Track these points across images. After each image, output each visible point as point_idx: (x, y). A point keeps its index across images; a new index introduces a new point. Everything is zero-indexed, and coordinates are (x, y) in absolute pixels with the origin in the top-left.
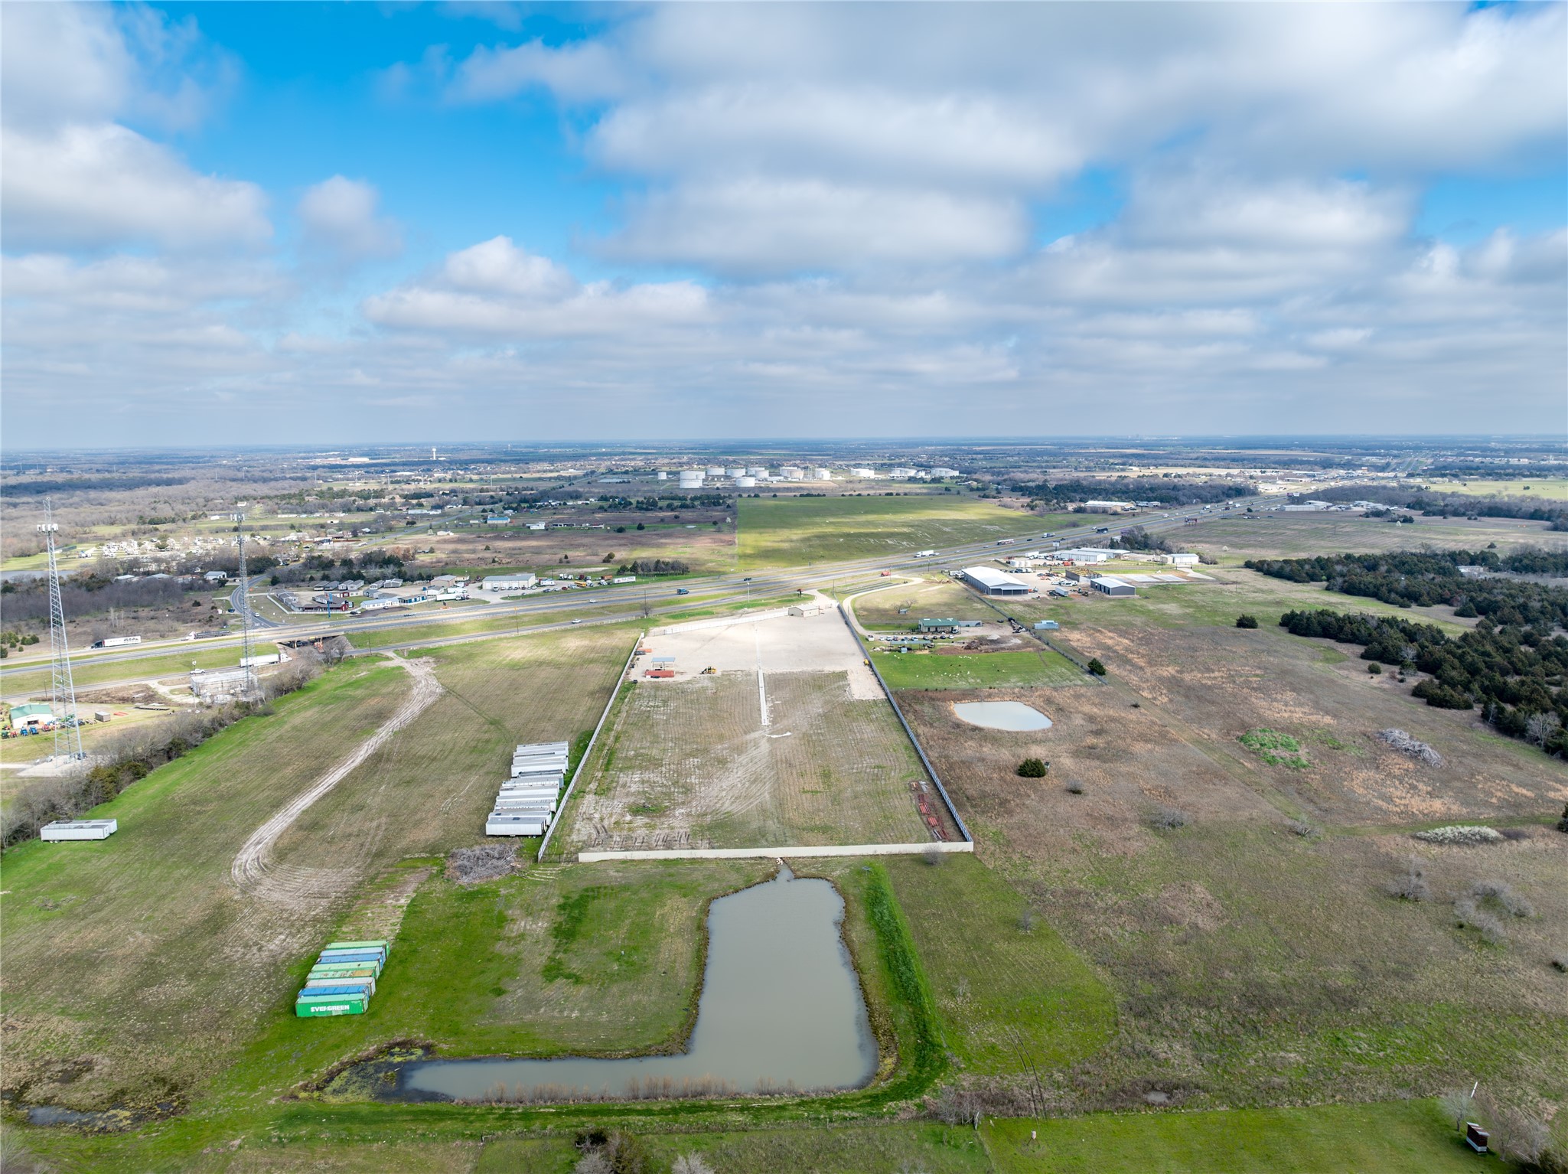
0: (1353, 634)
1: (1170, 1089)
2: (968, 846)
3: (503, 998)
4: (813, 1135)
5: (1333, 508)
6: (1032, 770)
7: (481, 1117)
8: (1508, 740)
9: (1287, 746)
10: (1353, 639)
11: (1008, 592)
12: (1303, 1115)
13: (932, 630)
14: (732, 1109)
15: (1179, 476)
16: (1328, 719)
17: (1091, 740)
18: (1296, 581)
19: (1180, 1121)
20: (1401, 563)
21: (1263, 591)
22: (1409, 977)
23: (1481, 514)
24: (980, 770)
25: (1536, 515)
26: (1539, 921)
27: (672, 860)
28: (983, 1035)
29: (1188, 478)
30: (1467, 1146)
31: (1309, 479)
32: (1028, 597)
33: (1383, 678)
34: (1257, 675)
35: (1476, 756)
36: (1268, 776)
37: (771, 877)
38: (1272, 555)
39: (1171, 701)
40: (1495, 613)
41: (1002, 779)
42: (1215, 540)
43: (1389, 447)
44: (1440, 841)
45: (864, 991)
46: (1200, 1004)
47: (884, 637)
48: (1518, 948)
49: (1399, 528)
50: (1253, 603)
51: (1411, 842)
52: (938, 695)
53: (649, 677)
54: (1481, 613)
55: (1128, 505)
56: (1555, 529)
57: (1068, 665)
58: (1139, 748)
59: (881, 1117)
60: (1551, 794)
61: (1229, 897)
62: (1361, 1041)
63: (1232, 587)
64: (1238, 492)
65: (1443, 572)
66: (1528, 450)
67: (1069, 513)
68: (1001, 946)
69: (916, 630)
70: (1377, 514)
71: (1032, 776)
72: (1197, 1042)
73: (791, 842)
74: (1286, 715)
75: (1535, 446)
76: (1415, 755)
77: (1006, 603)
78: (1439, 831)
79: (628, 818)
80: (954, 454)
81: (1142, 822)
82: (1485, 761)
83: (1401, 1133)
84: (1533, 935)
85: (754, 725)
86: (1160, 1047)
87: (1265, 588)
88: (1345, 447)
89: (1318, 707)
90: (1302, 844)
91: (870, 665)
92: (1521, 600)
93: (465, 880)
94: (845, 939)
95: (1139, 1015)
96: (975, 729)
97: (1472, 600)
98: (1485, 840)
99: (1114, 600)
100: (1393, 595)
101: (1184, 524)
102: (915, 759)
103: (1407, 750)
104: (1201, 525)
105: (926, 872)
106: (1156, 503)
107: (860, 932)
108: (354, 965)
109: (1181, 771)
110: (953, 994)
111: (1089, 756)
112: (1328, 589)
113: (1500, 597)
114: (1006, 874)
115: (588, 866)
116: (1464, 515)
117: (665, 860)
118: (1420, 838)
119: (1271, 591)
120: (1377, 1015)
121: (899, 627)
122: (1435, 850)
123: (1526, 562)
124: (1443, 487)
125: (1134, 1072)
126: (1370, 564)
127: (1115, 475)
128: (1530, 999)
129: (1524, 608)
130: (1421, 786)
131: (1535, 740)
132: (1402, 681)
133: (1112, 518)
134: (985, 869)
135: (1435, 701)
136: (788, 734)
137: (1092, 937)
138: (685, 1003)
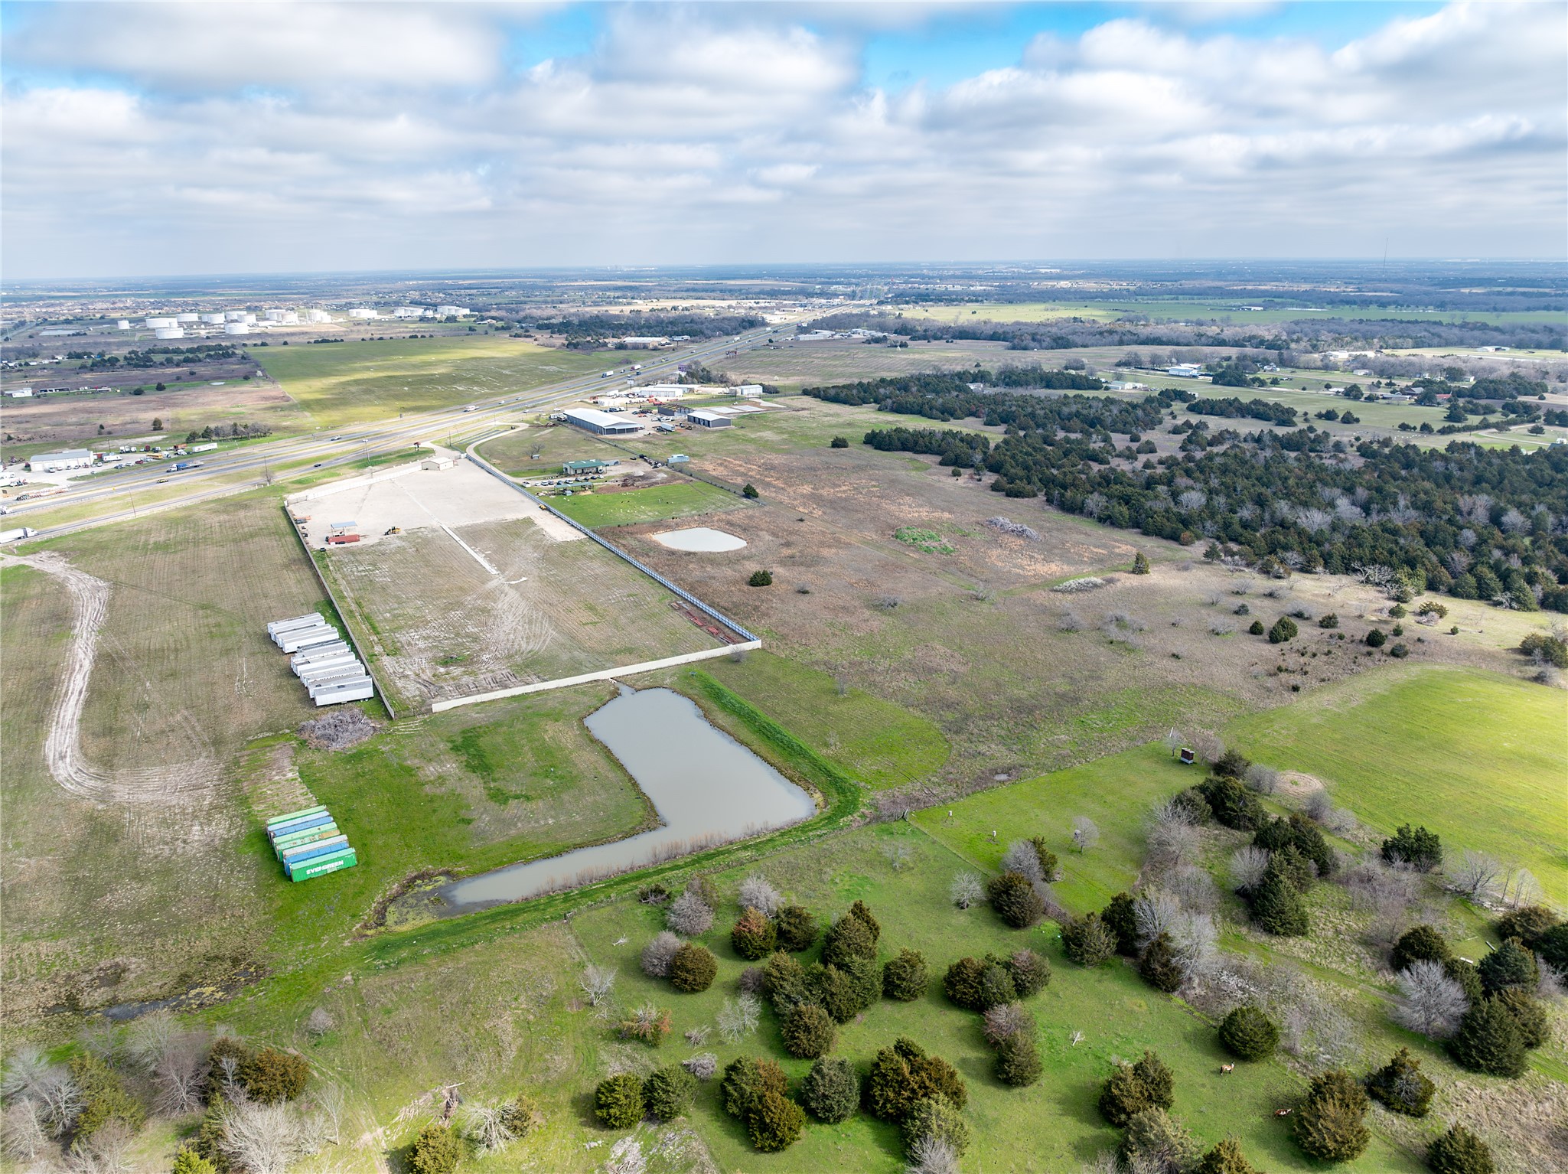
0: (926, 446)
1: (1007, 771)
2: (757, 644)
3: (474, 824)
4: (803, 851)
5: (837, 336)
6: (761, 580)
7: (549, 904)
8: (1072, 516)
9: (932, 538)
10: (927, 450)
11: (622, 431)
12: (1089, 766)
13: (579, 471)
14: (738, 850)
15: (686, 309)
16: (946, 515)
17: (787, 552)
18: (852, 405)
19: (1024, 787)
20: (925, 383)
21: (831, 415)
22: (1099, 678)
23: (955, 337)
24: (715, 584)
25: (994, 337)
26: (1152, 632)
27: (519, 696)
28: (867, 766)
29: (694, 311)
30: (1182, 762)
31: (801, 309)
32: (640, 434)
33: (964, 479)
34: (874, 486)
35: (1058, 530)
36: (932, 562)
37: (615, 694)
38: (816, 382)
39: (825, 513)
40: (1014, 421)
41: (739, 590)
42: (760, 370)
43: (847, 276)
44: (1070, 591)
45: (761, 757)
46: (992, 717)
47: (539, 483)
48: (1150, 650)
49: (899, 353)
50: (830, 426)
51: (1052, 594)
52: (630, 529)
53: (333, 543)
54: (1004, 422)
55: (664, 340)
56: (1014, 348)
57: (722, 491)
58: (826, 552)
59: (841, 829)
60: (1117, 550)
61: (961, 648)
62: (1095, 719)
63: (805, 413)
64: (750, 323)
65: (959, 389)
66: (954, 277)
67: (611, 350)
68: (833, 708)
69: (563, 473)
70: (877, 340)
71: (763, 585)
72: (1002, 741)
73: (607, 665)
74: (916, 515)
75: (958, 273)
76: (1021, 534)
77: (625, 441)
78: (1067, 584)
79: (442, 670)
80: (448, 290)
81: (868, 607)
82: (1066, 533)
83: (1145, 764)
84: (1154, 641)
85: (485, 577)
86: (982, 748)
87: (831, 412)
88: (810, 275)
89: (935, 507)
90: (984, 607)
91: (547, 509)
92: (1030, 410)
93: (335, 746)
94: (714, 724)
95: (957, 733)
96: (689, 554)
97: (994, 411)
98: (1096, 586)
99: (716, 431)
100: (934, 412)
101: (725, 356)
102: (657, 584)
103: (1013, 531)
104: (740, 356)
105: (737, 668)
106: (686, 337)
107: (721, 718)
108: (315, 830)
109: (869, 566)
110: (826, 745)
111: (794, 564)
112: (880, 410)
113: (1014, 408)
114: (798, 659)
115: (445, 714)
116: (941, 338)
117: (513, 697)
118: (1056, 591)
119: (838, 415)
120: (1095, 703)
121: (544, 472)
122: (1069, 597)
123: (1014, 377)
124: (913, 313)
125: (978, 766)
126: (902, 385)
127: (627, 309)
128: (1170, 678)
129: (1033, 415)
130: (1036, 555)
131: (1091, 514)
132: (980, 480)
133: (654, 353)
134: (781, 661)
135: (1011, 494)
136: (524, 579)
137: (891, 690)
138: (633, 794)
